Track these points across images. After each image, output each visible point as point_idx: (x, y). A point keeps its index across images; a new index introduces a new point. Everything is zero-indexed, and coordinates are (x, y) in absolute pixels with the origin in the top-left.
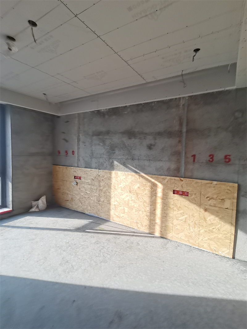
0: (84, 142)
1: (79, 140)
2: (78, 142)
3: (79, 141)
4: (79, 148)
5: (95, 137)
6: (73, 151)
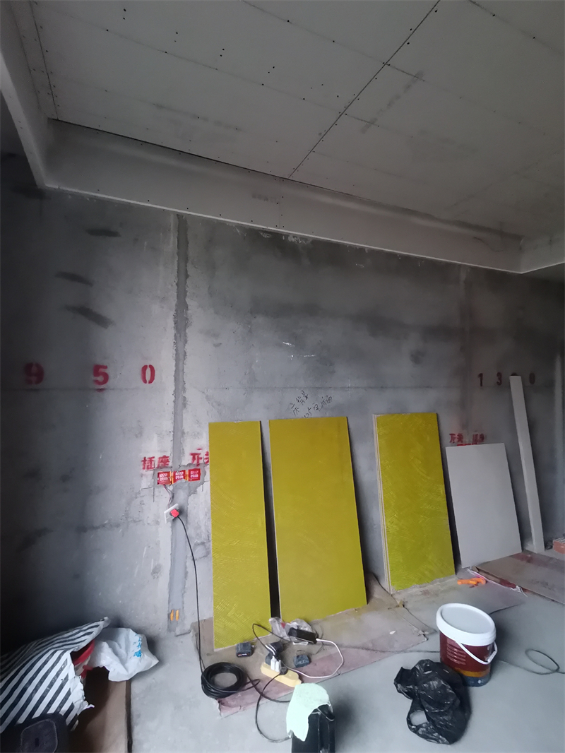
0: (212, 334)
1: (181, 323)
2: (176, 328)
3: (186, 326)
4: (180, 357)
5: (260, 320)
6: (144, 368)
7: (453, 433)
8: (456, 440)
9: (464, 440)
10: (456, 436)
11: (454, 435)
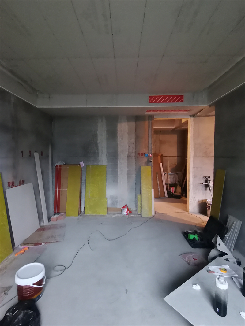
7: (9, 182)
8: (11, 185)
9: (15, 184)
10: (11, 183)
11: (10, 182)
